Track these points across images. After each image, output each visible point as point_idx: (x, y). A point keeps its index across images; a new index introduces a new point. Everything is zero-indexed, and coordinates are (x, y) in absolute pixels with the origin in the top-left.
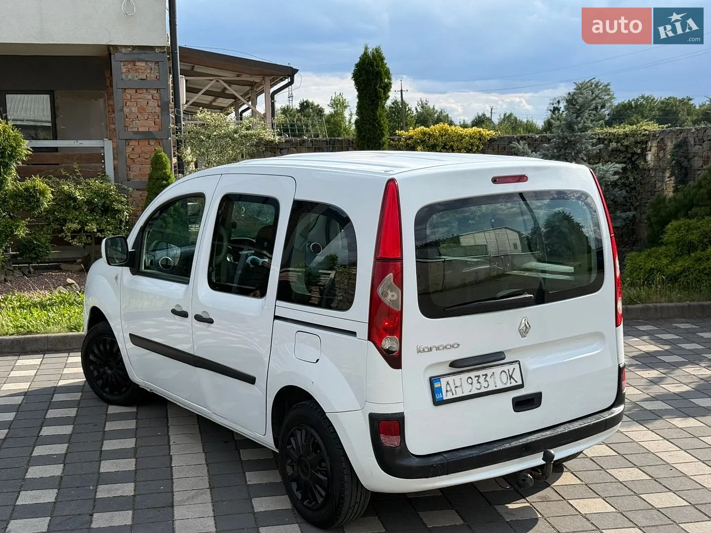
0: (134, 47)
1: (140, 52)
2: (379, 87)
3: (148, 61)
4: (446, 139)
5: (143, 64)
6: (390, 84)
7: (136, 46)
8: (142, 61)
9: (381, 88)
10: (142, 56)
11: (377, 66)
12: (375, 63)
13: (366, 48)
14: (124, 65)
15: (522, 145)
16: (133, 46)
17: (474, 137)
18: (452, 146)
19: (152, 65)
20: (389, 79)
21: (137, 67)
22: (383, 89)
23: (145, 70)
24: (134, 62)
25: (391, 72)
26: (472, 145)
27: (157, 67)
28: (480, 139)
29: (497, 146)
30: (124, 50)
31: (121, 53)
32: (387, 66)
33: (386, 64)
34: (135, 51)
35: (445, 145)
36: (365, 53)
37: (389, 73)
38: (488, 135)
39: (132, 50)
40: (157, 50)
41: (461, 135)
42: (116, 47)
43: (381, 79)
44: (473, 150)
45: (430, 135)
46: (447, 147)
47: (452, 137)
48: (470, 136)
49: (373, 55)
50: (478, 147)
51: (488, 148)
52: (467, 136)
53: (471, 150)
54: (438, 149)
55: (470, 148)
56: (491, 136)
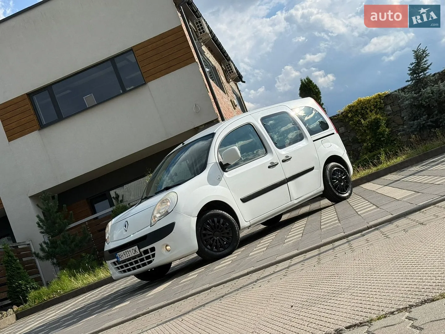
1: (208, 125)
4: (362, 105)
6: (319, 91)
7: (205, 123)
9: (315, 95)
11: (309, 86)
12: (307, 85)
13: (301, 80)
15: (398, 92)
17: (376, 98)
18: (366, 107)
20: (318, 89)
22: (316, 95)
26: (376, 102)
28: (380, 98)
29: (392, 97)
30: (201, 127)
31: (200, 129)
33: (314, 83)
35: (362, 108)
36: (302, 82)
37: (316, 86)
38: (384, 94)
39: (205, 126)
40: (214, 121)
41: (369, 100)
42: (197, 128)
43: (313, 91)
44: (379, 104)
45: (353, 106)
46: (364, 108)
47: (364, 103)
48: (374, 99)
49: (305, 82)
50: (380, 102)
51: (387, 100)
52: (372, 99)
53: (377, 105)
54: (359, 111)
55: (376, 104)
56: (386, 94)
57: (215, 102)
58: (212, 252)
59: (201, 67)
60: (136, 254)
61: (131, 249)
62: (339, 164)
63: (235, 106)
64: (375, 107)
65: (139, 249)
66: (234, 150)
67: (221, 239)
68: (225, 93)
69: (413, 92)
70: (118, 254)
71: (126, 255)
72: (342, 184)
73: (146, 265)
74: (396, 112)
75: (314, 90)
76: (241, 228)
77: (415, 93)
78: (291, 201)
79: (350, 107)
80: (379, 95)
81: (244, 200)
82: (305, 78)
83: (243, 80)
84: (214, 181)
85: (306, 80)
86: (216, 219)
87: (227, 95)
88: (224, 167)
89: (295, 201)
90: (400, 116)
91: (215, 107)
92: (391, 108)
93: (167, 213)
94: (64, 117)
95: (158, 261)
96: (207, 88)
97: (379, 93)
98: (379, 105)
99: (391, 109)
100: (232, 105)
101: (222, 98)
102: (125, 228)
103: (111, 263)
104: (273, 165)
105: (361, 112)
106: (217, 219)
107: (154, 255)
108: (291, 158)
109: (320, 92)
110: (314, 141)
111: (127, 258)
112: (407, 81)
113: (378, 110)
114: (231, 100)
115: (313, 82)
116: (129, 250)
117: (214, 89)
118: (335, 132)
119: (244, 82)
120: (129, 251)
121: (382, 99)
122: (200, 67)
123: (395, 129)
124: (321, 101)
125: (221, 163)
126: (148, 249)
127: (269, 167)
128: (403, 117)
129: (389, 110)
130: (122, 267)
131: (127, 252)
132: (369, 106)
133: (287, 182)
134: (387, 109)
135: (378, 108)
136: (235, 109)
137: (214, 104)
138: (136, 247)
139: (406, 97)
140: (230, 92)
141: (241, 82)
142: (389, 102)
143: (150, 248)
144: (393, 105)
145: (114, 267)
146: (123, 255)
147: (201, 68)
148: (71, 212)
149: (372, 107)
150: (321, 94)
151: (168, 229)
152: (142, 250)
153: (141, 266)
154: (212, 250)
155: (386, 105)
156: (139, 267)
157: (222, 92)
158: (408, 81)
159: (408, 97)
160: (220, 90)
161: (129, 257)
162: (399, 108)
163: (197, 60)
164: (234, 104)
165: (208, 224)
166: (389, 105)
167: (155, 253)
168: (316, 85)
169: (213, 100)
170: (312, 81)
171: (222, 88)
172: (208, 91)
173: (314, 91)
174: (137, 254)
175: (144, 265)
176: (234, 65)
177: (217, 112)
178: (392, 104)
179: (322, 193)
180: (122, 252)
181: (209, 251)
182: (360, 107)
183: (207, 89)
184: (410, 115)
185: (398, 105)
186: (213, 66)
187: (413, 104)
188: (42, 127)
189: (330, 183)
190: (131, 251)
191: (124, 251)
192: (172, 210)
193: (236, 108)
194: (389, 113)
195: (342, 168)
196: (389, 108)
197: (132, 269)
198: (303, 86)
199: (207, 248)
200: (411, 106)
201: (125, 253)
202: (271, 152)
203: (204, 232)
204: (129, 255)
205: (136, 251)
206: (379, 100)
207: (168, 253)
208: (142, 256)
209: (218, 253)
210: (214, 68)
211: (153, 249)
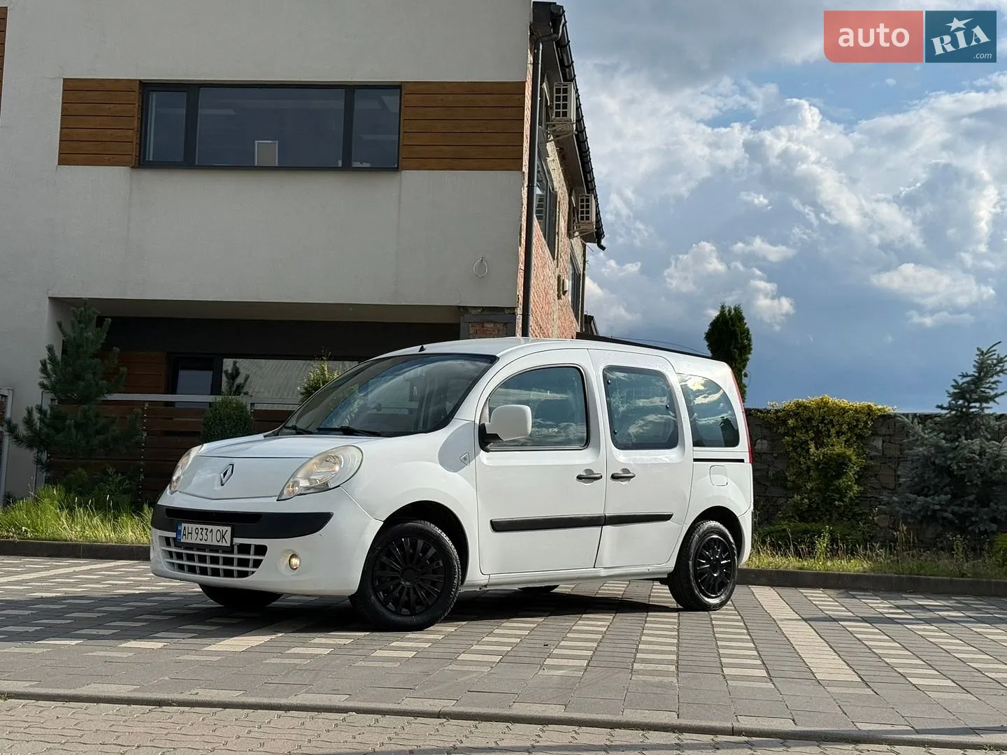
0: (484, 309)
1: (490, 313)
2: (734, 348)
3: (496, 323)
4: (825, 412)
5: (492, 325)
6: (749, 345)
7: (486, 307)
8: (491, 322)
9: (738, 349)
10: (492, 318)
11: (733, 325)
12: (730, 322)
13: (723, 307)
14: (472, 326)
15: (911, 419)
16: (482, 307)
17: (860, 411)
18: (832, 421)
19: (500, 326)
20: (749, 340)
21: (485, 329)
22: (740, 350)
23: (494, 331)
24: (482, 323)
25: (750, 333)
26: (858, 420)
27: (505, 329)
28: (869, 414)
29: (893, 424)
30: (473, 312)
31: (470, 314)
32: (746, 326)
33: (746, 324)
34: (485, 313)
35: (823, 419)
36: (722, 312)
37: (748, 334)
38: (879, 410)
39: (482, 311)
40: (507, 312)
41: (843, 409)
42: (465, 308)
43: (737, 339)
44: (860, 427)
45: (806, 407)
46: (826, 422)
47: (832, 410)
48: (856, 411)
49: (729, 314)
50: (866, 423)
51: (882, 425)
52: (852, 410)
53: (856, 426)
54: (815, 423)
55: (855, 424)
56: (885, 412)
57: (524, 271)
58: (383, 610)
59: (528, 186)
60: (220, 544)
61: (215, 528)
62: (727, 531)
63: (561, 293)
64: (852, 428)
65: (233, 536)
66: (523, 413)
67: (414, 588)
68: (554, 259)
69: (942, 435)
70: (183, 525)
71: (200, 536)
72: (715, 575)
73: (233, 576)
74: (890, 458)
75: (741, 339)
76: (466, 583)
77: (944, 439)
78: (594, 567)
79: (800, 406)
80: (869, 407)
81: (498, 527)
82: (732, 307)
83: (603, 242)
84: (452, 460)
85: (733, 311)
86: (422, 543)
87: (555, 262)
88: (486, 439)
89: (603, 570)
90: (893, 471)
91: (521, 281)
92: (882, 446)
93: (324, 488)
94: (196, 163)
95: (260, 579)
96: (521, 235)
97: (872, 404)
98: (860, 429)
99: (881, 448)
100: (556, 287)
101: (543, 267)
102: (222, 475)
103: (160, 536)
104: (588, 477)
105: (818, 426)
106: (424, 543)
107: (257, 564)
108: (633, 477)
109: (751, 349)
110: (695, 460)
111: (198, 542)
112: (938, 407)
113: (854, 439)
114: (559, 277)
115: (745, 321)
116: (210, 527)
117: (534, 240)
118: (747, 459)
119: (603, 248)
120: (209, 531)
121: (872, 419)
122: (526, 184)
123: (872, 493)
124: (744, 367)
125: (482, 428)
126: (250, 545)
127: (580, 478)
128: (899, 476)
129: (875, 448)
130: (179, 556)
131: (205, 531)
132: (839, 420)
133: (603, 523)
134: (874, 444)
135: (856, 434)
136: (559, 297)
137: (521, 274)
138: (229, 529)
139: (923, 438)
140: (564, 258)
141: (596, 244)
142: (883, 431)
143: (255, 545)
144: (890, 442)
145: (163, 548)
146: (193, 533)
147: (526, 189)
148: (123, 369)
149: (845, 427)
150: (750, 353)
151: (312, 523)
152: (238, 541)
153: (221, 573)
154: (384, 604)
155: (875, 434)
156: (215, 573)
157: (549, 252)
158: (941, 407)
159: (926, 439)
160: (547, 247)
161: (203, 542)
162: (899, 453)
163: (525, 169)
164: (561, 288)
165: (401, 546)
166: (881, 438)
167: (262, 560)
168: (748, 330)
169: (522, 266)
170: (744, 319)
171: (552, 245)
172: (520, 243)
173: (740, 341)
174: (224, 544)
175: (229, 574)
176: (597, 206)
177: (520, 293)
178: (888, 438)
179: (666, 577)
180: (195, 526)
181: (378, 604)
182: (820, 416)
183: (520, 237)
184: (916, 479)
185: (901, 445)
186: (553, 189)
187: (932, 460)
188: (141, 162)
189: (690, 563)
190: (214, 532)
191: (199, 526)
192: (339, 486)
193: (562, 296)
194: (873, 453)
195: (729, 540)
196: (878, 443)
197: (198, 571)
198: (721, 319)
199: (377, 597)
200: (927, 462)
201: (200, 531)
202: (598, 447)
203: (384, 559)
204: (205, 537)
205: (223, 537)
206: (865, 419)
207: (289, 573)
208: (232, 552)
209: (394, 617)
210: (554, 196)
211: (261, 550)
